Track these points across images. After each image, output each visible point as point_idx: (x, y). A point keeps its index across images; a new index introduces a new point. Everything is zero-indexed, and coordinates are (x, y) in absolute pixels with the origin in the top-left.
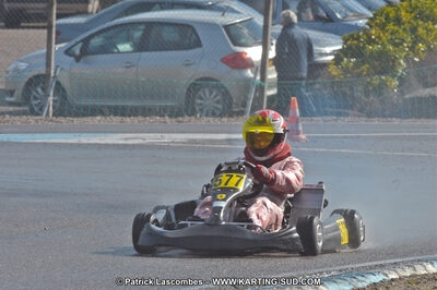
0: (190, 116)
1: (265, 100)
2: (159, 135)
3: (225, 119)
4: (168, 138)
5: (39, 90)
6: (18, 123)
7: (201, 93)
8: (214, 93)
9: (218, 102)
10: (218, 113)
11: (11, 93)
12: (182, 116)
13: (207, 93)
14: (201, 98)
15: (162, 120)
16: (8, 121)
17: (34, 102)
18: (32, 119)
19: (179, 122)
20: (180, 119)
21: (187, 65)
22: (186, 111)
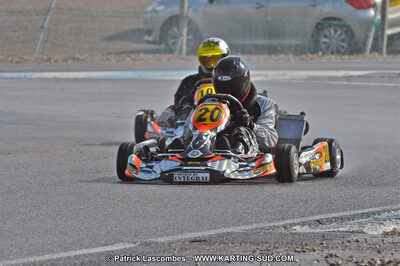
0: (313, 53)
1: (386, 38)
2: (281, 72)
3: (346, 57)
4: (290, 74)
5: (175, 30)
6: (152, 61)
7: (326, 32)
8: (339, 32)
9: (343, 40)
10: (343, 51)
11: (149, 32)
12: (305, 53)
13: (332, 32)
14: (325, 36)
15: (286, 57)
16: (142, 59)
17: (171, 41)
18: (164, 58)
19: (303, 60)
20: (304, 57)
21: (314, 6)
22: (309, 49)
